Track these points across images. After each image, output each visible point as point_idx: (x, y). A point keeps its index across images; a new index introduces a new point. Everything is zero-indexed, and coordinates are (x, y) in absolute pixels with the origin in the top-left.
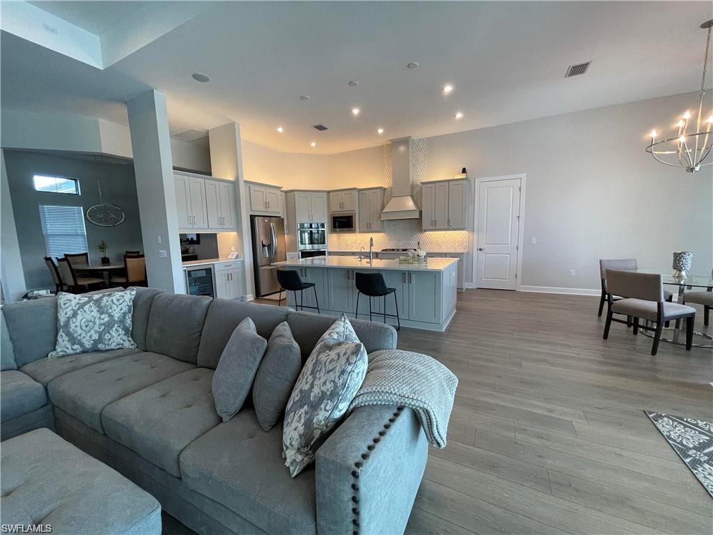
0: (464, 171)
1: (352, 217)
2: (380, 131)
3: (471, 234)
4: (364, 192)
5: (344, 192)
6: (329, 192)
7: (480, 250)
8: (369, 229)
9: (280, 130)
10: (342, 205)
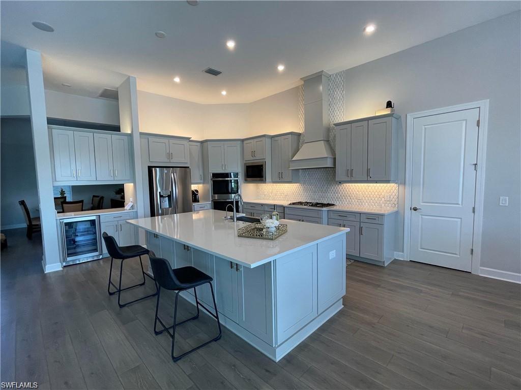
0: (389, 105)
1: (262, 166)
2: (281, 68)
3: (401, 187)
4: (276, 138)
5: (255, 140)
6: (243, 141)
7: (415, 209)
8: (280, 179)
9: (177, 80)
10: (253, 153)
